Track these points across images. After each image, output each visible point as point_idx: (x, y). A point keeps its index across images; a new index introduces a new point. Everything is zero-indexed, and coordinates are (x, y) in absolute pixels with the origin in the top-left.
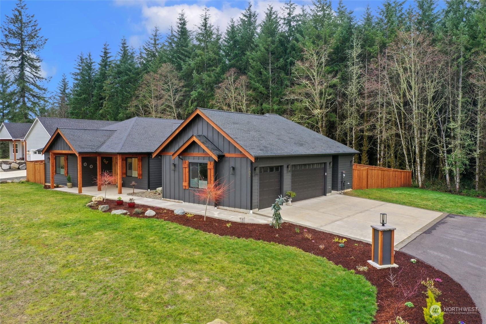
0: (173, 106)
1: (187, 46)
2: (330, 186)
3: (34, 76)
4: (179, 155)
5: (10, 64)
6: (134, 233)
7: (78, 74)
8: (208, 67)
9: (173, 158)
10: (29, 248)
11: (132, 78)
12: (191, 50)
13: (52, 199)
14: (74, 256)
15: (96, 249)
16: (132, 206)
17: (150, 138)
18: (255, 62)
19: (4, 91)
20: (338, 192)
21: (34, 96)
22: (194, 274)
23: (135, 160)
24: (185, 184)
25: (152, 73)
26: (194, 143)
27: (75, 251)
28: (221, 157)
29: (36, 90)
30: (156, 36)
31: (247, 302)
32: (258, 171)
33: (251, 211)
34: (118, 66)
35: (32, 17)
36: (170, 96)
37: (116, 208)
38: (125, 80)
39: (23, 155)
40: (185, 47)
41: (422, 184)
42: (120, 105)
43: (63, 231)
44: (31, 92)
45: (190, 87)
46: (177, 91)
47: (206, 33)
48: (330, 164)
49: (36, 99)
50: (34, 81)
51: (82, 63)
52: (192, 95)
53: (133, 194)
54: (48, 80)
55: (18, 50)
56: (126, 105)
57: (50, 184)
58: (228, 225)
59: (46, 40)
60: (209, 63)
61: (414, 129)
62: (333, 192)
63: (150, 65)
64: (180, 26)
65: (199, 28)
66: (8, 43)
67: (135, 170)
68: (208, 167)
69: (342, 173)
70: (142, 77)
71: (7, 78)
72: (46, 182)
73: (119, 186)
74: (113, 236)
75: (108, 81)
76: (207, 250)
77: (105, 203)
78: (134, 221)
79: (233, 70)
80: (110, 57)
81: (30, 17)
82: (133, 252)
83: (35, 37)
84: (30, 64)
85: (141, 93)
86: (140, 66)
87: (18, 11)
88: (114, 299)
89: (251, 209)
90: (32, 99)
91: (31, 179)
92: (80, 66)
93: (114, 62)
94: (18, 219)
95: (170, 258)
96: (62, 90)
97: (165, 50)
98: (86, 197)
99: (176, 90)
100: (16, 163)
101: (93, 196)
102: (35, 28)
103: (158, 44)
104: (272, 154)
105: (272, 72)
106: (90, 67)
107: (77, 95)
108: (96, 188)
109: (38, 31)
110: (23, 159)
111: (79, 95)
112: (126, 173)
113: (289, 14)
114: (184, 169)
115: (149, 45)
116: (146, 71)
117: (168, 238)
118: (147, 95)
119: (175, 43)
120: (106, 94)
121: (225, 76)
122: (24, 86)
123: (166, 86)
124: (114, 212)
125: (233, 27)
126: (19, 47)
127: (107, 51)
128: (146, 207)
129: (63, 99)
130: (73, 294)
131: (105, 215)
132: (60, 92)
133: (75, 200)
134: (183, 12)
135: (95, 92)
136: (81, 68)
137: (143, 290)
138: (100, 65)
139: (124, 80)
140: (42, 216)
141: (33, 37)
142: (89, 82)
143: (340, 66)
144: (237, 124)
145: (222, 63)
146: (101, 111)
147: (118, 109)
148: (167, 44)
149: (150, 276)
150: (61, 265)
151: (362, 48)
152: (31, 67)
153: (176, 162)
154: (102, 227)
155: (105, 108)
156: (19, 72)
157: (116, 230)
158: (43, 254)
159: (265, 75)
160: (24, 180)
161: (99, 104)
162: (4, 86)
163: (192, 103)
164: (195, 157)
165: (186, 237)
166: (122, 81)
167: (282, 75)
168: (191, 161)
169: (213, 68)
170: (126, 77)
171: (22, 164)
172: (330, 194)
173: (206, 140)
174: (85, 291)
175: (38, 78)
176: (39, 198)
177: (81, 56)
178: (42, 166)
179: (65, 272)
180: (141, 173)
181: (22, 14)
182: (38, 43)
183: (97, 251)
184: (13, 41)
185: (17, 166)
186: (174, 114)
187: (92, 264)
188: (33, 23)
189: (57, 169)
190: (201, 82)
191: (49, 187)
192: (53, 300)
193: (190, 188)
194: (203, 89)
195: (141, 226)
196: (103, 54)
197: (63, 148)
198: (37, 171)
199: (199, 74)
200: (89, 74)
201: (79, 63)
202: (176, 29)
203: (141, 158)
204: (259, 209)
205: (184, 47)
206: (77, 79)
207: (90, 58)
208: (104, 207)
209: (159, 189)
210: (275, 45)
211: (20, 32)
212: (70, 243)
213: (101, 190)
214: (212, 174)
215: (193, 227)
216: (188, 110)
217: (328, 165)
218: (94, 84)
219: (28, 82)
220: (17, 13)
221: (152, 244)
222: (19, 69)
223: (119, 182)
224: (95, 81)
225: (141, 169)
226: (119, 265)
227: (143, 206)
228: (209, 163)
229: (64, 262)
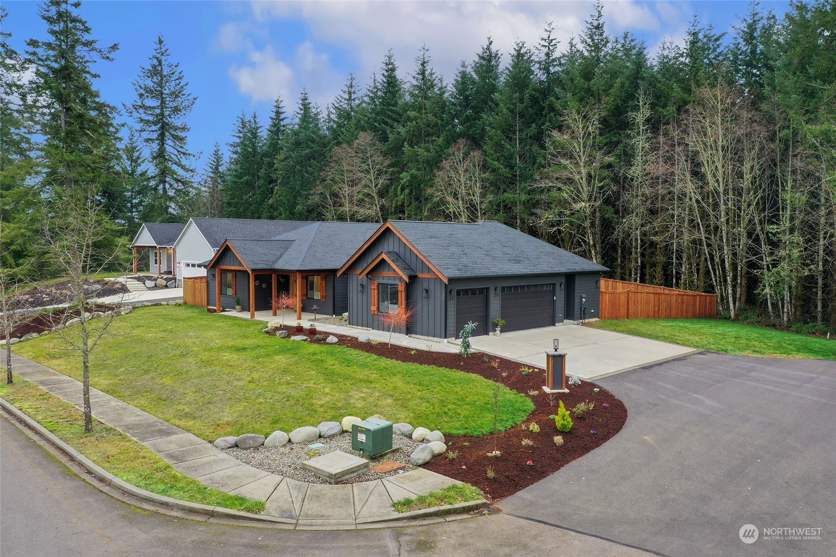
0: (375, 195)
1: (396, 104)
2: (561, 314)
3: (178, 151)
4: (367, 275)
5: (145, 135)
6: (314, 358)
7: (238, 145)
8: (425, 136)
9: (360, 278)
10: (214, 368)
11: (316, 151)
12: (401, 111)
13: (222, 324)
14: (258, 375)
15: (278, 369)
16: (312, 332)
17: (336, 251)
18: (494, 130)
19: (133, 171)
20: (576, 322)
21: (177, 181)
22: (367, 390)
23: (317, 278)
24: (374, 308)
25: (344, 145)
26: (383, 260)
27: (257, 371)
28: (413, 278)
29: (180, 172)
30: (351, 86)
31: (409, 410)
32: (454, 293)
33: (445, 340)
34: (296, 133)
35: (175, 66)
36: (371, 181)
37: (294, 335)
38: (306, 154)
39: (169, 266)
40: (393, 106)
41: (736, 315)
42: (298, 191)
43: (243, 355)
44: (175, 176)
45: (400, 166)
46: (380, 173)
47: (425, 84)
48: (561, 285)
49: (180, 184)
50: (179, 160)
51: (243, 128)
52: (402, 179)
53: (315, 320)
54: (197, 157)
55: (157, 116)
56: (306, 193)
57: (215, 308)
58: (413, 352)
59: (195, 99)
60: (427, 131)
61: (721, 233)
62: (566, 321)
63: (342, 133)
64: (386, 74)
65: (414, 77)
66: (144, 106)
67: (317, 291)
68: (399, 289)
69: (581, 298)
70: (330, 150)
71: (137, 151)
72: (208, 305)
73: (298, 310)
74: (293, 359)
75: (282, 156)
76: (384, 373)
77: (283, 329)
78: (315, 347)
79: (462, 142)
80: (284, 119)
81: (173, 67)
82: (313, 372)
83: (180, 95)
84: (173, 135)
85: (330, 174)
86: (327, 132)
87: (157, 58)
88: (296, 404)
89: (446, 337)
90: (175, 185)
91: (190, 300)
92: (241, 132)
93: (290, 127)
94: (194, 343)
95: (347, 378)
96: (214, 167)
97: (363, 109)
98: (260, 322)
99: (379, 171)
100: (162, 278)
101: (268, 322)
102: (180, 83)
103: (354, 100)
104: (472, 275)
105: (520, 143)
106: (255, 134)
107: (236, 176)
108: (271, 312)
109: (185, 87)
110: (169, 273)
111: (239, 176)
112: (307, 295)
113: (547, 55)
114: (373, 291)
115: (341, 101)
116: (336, 141)
117: (348, 363)
118: (337, 178)
119: (378, 98)
120: (279, 175)
121: (450, 151)
122: (166, 167)
123: (364, 166)
124: (293, 338)
125: (464, 75)
126: (158, 111)
127: (280, 110)
128: (327, 334)
129: (214, 180)
130: (261, 400)
131: (284, 341)
132: (212, 170)
133: (249, 326)
134: (391, 52)
135: (262, 172)
136: (241, 135)
137: (320, 399)
138: (270, 131)
139: (304, 155)
140: (217, 341)
141: (177, 96)
142: (254, 157)
143: (620, 135)
144: (434, 237)
145: (447, 131)
146: (270, 201)
147: (295, 197)
148: (366, 99)
149: (327, 390)
150: (247, 381)
151: (652, 109)
152: (175, 139)
153: (364, 283)
154: (283, 351)
155: (277, 196)
156: (158, 147)
157: (296, 354)
158: (229, 373)
159: (509, 150)
160: (181, 302)
161: (268, 190)
162: (133, 164)
163: (403, 190)
164: (385, 278)
165: (366, 362)
166: (301, 156)
167: (535, 148)
168: (381, 281)
169: (434, 138)
170: (307, 151)
171: (170, 279)
172: (561, 324)
173: (398, 257)
174: (271, 399)
175: (184, 154)
176: (207, 323)
177: (242, 117)
178: (204, 285)
179: (252, 386)
180: (324, 294)
181: (163, 63)
182: (184, 104)
183: (279, 371)
184: (151, 102)
185: (164, 283)
186: (376, 206)
187: (275, 380)
188: (176, 76)
189: (223, 288)
190: (415, 158)
191: (215, 311)
192: (245, 404)
193: (379, 314)
194: (418, 170)
195: (321, 352)
196: (273, 115)
197: (232, 264)
198: (197, 291)
199: (412, 147)
200: (254, 145)
201: (239, 128)
202: (380, 78)
203: (324, 276)
204: (456, 339)
205: (390, 105)
206: (236, 153)
207: (255, 121)
208: (282, 333)
209: (346, 315)
210: (525, 104)
211: (160, 89)
212: (252, 364)
213: (276, 315)
214: (403, 297)
215: (376, 354)
216: (397, 201)
217: (558, 286)
218: (261, 159)
219: (171, 161)
220: (155, 62)
221: (331, 367)
222: (158, 142)
223: (298, 305)
224: (263, 156)
225: (324, 290)
226: (299, 382)
227: (325, 333)
228: (399, 284)
229: (249, 379)
